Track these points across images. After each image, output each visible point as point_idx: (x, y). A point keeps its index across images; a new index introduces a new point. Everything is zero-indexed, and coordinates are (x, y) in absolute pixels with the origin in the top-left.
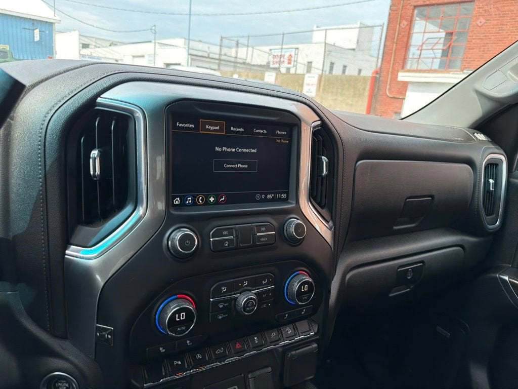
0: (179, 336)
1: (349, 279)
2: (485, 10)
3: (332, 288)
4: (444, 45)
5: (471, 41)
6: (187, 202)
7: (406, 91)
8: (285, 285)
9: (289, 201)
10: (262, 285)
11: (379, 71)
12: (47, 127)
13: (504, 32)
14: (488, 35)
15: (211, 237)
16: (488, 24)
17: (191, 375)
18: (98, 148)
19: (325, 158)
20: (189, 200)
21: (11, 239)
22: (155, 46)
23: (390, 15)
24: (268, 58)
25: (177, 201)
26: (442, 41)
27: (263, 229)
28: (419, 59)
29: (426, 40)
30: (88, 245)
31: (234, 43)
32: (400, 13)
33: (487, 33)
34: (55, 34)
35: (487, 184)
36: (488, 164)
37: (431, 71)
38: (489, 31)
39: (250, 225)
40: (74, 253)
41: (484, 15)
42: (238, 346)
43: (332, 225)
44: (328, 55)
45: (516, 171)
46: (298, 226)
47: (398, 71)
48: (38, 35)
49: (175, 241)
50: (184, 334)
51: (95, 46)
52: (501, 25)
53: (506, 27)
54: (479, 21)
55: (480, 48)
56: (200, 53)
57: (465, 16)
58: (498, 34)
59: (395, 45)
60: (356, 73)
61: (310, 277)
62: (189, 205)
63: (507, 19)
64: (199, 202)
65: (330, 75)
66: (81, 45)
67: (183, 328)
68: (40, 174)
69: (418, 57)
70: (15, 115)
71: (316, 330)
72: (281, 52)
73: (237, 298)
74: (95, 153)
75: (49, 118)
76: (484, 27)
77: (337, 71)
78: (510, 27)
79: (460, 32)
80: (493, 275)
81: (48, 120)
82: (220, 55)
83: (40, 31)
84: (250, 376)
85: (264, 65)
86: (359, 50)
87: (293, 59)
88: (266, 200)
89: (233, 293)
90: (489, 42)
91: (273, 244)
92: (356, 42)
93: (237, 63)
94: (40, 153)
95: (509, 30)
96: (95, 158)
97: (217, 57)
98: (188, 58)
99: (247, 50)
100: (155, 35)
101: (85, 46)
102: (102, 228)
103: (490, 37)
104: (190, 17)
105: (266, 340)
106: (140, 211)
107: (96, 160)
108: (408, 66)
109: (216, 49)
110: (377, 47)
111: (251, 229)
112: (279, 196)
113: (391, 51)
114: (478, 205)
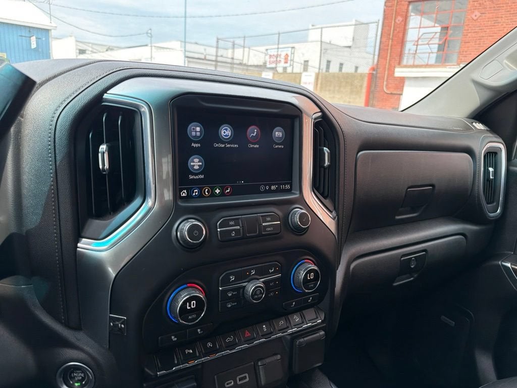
0: (190, 324)
1: (353, 269)
2: (480, 4)
3: (337, 277)
4: (440, 39)
5: (467, 35)
6: (194, 194)
7: (403, 86)
8: (291, 273)
9: (292, 191)
10: (269, 273)
11: (375, 67)
12: (56, 123)
13: (500, 24)
14: (482, 28)
15: (218, 227)
16: (484, 17)
17: (203, 364)
18: (106, 143)
19: (327, 149)
20: (196, 192)
21: (24, 234)
22: (151, 49)
23: (384, 11)
24: (265, 58)
25: (184, 194)
26: (438, 35)
27: (268, 219)
28: (415, 54)
29: (422, 35)
30: (100, 238)
31: (230, 44)
32: (395, 8)
33: (482, 27)
34: (52, 40)
35: (486, 172)
36: (487, 153)
37: (427, 66)
38: (484, 24)
39: (256, 215)
40: (86, 246)
41: (479, 9)
42: (247, 334)
43: (335, 215)
44: (324, 53)
45: (515, 159)
46: (302, 216)
47: (395, 67)
48: (35, 43)
49: (184, 231)
50: (195, 322)
51: (91, 51)
52: (496, 18)
53: (502, 20)
54: (474, 15)
55: (475, 42)
56: (196, 56)
57: (460, 10)
58: (493, 27)
59: (391, 41)
60: (352, 70)
61: (315, 265)
62: (196, 197)
63: (502, 12)
64: (205, 194)
65: (327, 73)
66: (78, 51)
67: (194, 316)
68: (51, 169)
69: (414, 52)
70: (25, 113)
71: (323, 318)
72: (278, 51)
73: (245, 286)
74: (103, 148)
75: (58, 114)
76: (479, 20)
77: (334, 69)
78: (505, 19)
79: (456, 26)
80: (496, 262)
81: (58, 116)
82: (217, 56)
83: (36, 38)
84: (260, 364)
85: (261, 66)
86: (355, 48)
87: (289, 58)
88: (270, 191)
89: (241, 282)
90: (484, 35)
91: (278, 233)
92: (351, 40)
93: (234, 64)
94: (50, 149)
95: (504, 22)
96: (104, 153)
97: (214, 58)
98: (185, 60)
99: (244, 51)
100: (151, 38)
101: (82, 52)
102: (111, 222)
103: (485, 30)
104: (185, 20)
105: (275, 328)
106: (149, 202)
107: (105, 155)
108: (405, 62)
109: (213, 51)
110: (373, 44)
111: (257, 219)
112: (283, 187)
113: (386, 48)
114: (479, 194)
